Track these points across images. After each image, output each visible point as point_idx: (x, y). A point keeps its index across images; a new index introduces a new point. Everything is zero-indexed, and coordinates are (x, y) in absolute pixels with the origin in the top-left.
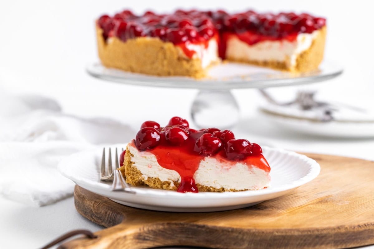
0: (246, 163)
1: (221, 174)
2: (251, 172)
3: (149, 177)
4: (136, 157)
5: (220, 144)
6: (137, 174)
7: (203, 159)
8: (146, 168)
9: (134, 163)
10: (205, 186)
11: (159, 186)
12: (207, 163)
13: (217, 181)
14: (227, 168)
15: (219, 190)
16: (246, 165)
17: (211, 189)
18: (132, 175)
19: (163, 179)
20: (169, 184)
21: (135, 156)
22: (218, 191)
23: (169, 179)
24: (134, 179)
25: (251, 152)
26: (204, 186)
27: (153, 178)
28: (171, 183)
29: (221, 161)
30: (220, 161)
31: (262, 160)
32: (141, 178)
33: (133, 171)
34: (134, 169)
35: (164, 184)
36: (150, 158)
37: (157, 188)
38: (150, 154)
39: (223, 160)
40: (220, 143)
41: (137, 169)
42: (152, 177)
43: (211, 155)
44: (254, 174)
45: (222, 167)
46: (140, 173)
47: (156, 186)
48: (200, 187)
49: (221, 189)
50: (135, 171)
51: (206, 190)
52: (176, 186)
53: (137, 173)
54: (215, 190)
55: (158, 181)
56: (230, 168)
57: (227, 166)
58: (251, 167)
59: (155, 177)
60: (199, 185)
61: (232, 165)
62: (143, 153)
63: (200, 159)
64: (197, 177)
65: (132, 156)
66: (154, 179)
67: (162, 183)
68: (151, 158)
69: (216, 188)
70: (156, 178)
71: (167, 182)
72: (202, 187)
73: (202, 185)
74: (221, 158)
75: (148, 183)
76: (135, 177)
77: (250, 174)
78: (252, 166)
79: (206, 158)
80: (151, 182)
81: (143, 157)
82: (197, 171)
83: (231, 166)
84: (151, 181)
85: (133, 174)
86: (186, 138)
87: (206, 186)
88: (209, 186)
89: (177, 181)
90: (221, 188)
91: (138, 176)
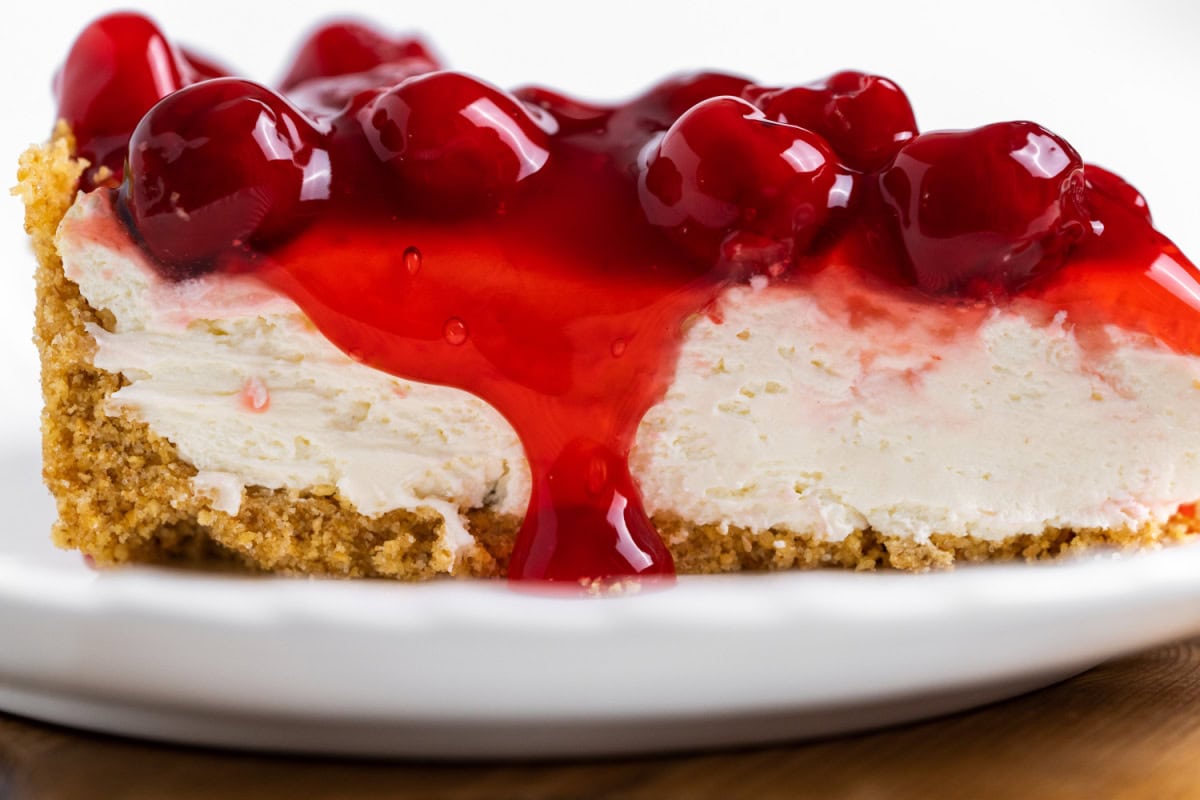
0: (1061, 316)
1: (857, 419)
2: (1104, 390)
3: (253, 491)
4: (139, 329)
5: (841, 190)
6: (152, 471)
7: (711, 307)
8: (225, 411)
9: (121, 381)
10: (724, 529)
11: (340, 555)
12: (744, 336)
13: (818, 476)
14: (902, 364)
15: (833, 549)
16: (1065, 326)
17: (780, 544)
18: (105, 483)
19: (370, 497)
20: (426, 532)
21: (123, 322)
22: (828, 557)
23: (420, 495)
24: (124, 510)
25: (1098, 227)
26: (716, 525)
27: (279, 491)
28: (439, 521)
29: (859, 314)
30: (845, 318)
31: (1163, 268)
32: (183, 497)
33: (114, 445)
34: (121, 429)
35: (382, 537)
36: (251, 334)
37: (325, 569)
38: (255, 300)
39: (875, 299)
40: (840, 178)
41: (145, 427)
42: (273, 485)
43: (775, 269)
44: (1128, 396)
45: (866, 359)
46: (176, 460)
47: (313, 554)
48: (680, 537)
49: (856, 545)
50: (129, 450)
51: (729, 560)
52: (487, 546)
53: (151, 460)
54: (809, 556)
55: (326, 519)
56: (928, 367)
57: (904, 349)
58: (1096, 348)
59: (302, 487)
60: (676, 524)
61: (945, 335)
62: (198, 293)
63: (685, 312)
64: (657, 462)
65: (104, 320)
66: (294, 498)
67: (362, 530)
68: (268, 329)
69: (818, 538)
70: (306, 495)
71: (402, 517)
72: (702, 537)
73: (700, 521)
74: (853, 290)
75: (244, 541)
76: (130, 495)
77: (1096, 398)
78: (1114, 332)
79: (735, 295)
80: (268, 526)
81: (192, 325)
82: (652, 415)
83: (939, 350)
84: (272, 514)
85: (113, 475)
86: (534, 159)
87: (732, 527)
88: (759, 525)
89: (488, 504)
90: (854, 534)
91: (157, 485)
